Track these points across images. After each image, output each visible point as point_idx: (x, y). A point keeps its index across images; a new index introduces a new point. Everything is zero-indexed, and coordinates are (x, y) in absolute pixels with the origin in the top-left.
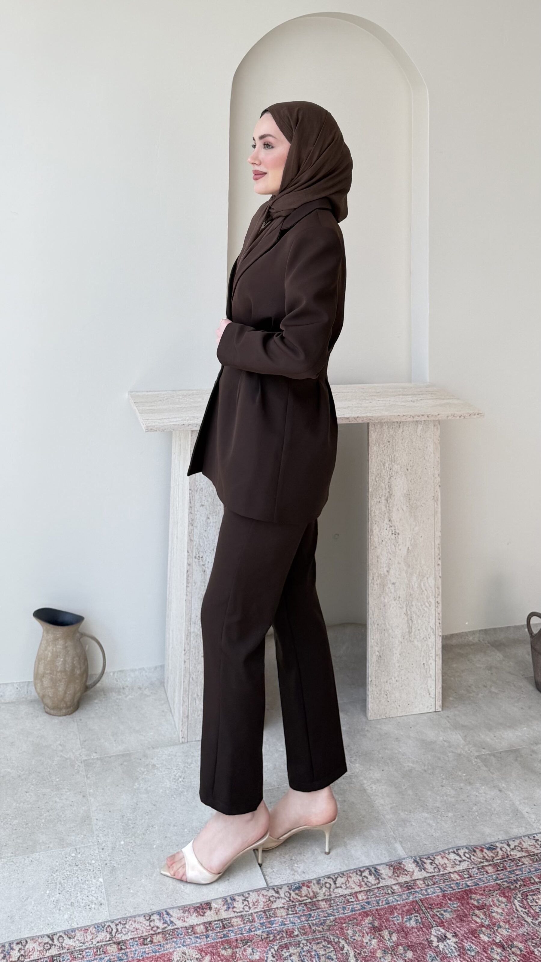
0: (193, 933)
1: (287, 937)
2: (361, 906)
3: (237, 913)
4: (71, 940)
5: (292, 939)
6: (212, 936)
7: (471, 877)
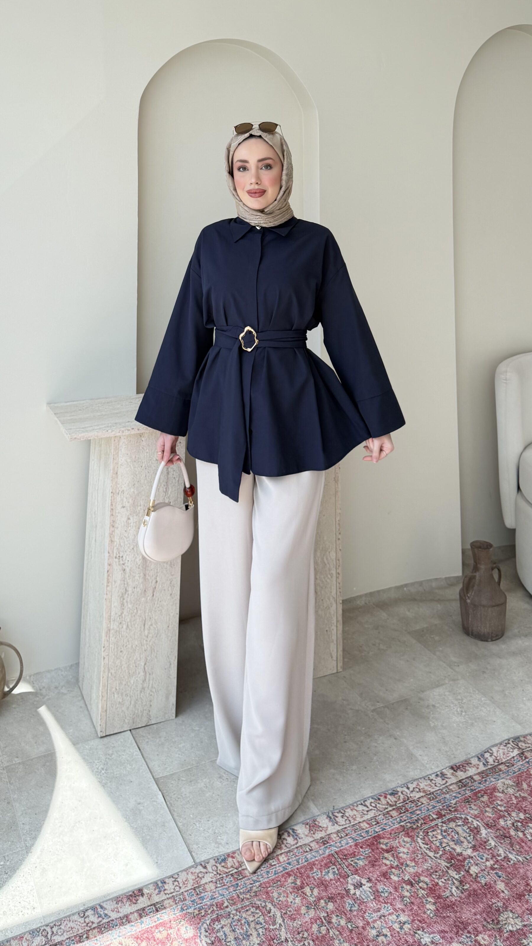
0: (127, 922)
1: (217, 910)
2: (283, 867)
3: (169, 894)
5: (222, 911)
6: (146, 922)
7: (378, 823)
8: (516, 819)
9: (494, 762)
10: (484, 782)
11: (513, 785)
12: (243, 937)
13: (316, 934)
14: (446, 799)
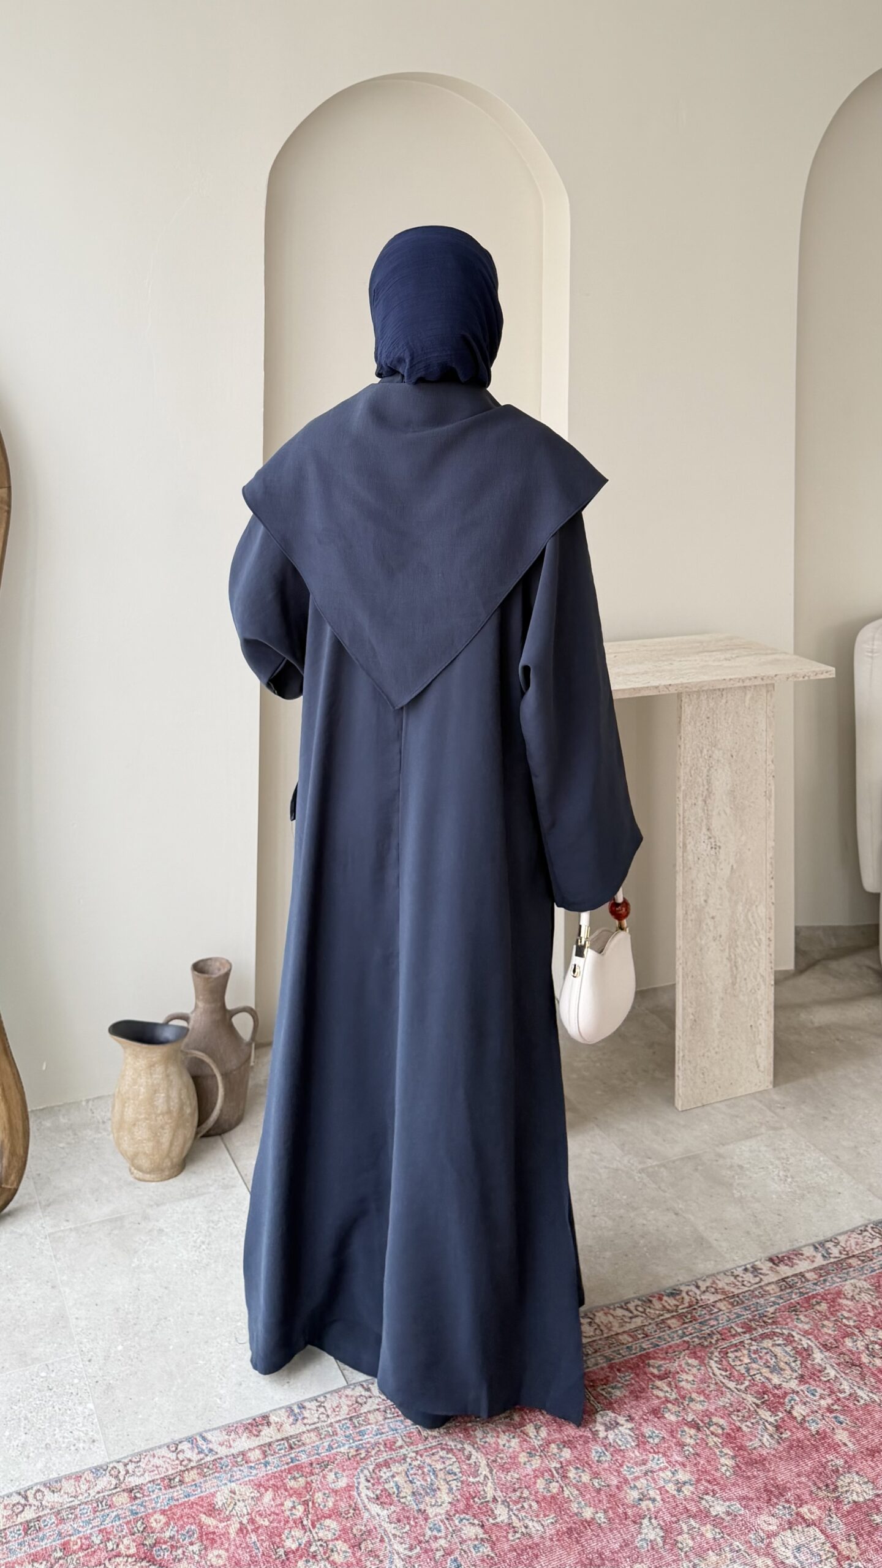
0: (244, 1462)
1: (386, 1451)
3: (309, 1425)
4: (55, 1494)
5: (393, 1453)
6: (274, 1463)
7: (647, 1336)
8: (872, 1339)
9: (841, 1253)
10: (822, 1282)
11: (869, 1289)
12: (427, 1492)
13: (543, 1492)
14: (759, 1306)
